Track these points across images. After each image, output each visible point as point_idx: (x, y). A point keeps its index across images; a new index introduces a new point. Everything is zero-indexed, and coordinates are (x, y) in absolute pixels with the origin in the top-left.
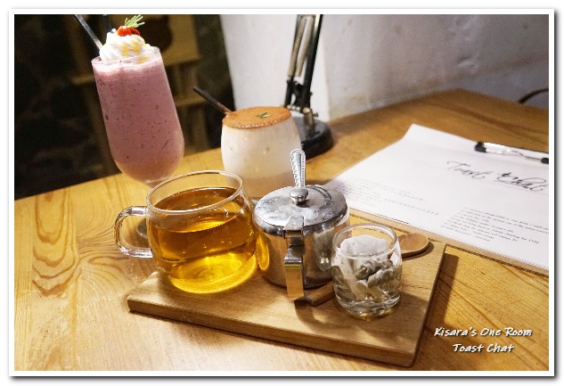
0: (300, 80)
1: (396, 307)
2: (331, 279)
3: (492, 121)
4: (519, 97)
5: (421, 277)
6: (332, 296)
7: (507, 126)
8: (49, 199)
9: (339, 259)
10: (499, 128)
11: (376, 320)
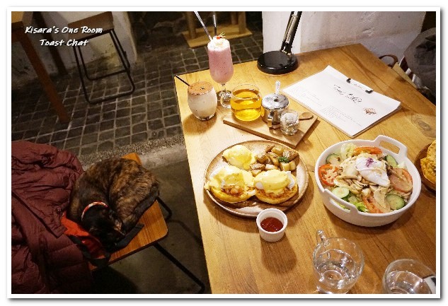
0: (288, 42)
1: (296, 133)
2: (279, 123)
3: (361, 66)
4: (380, 56)
5: (305, 126)
6: (280, 128)
7: (366, 70)
8: (190, 76)
9: (282, 119)
10: (362, 71)
11: (289, 136)
